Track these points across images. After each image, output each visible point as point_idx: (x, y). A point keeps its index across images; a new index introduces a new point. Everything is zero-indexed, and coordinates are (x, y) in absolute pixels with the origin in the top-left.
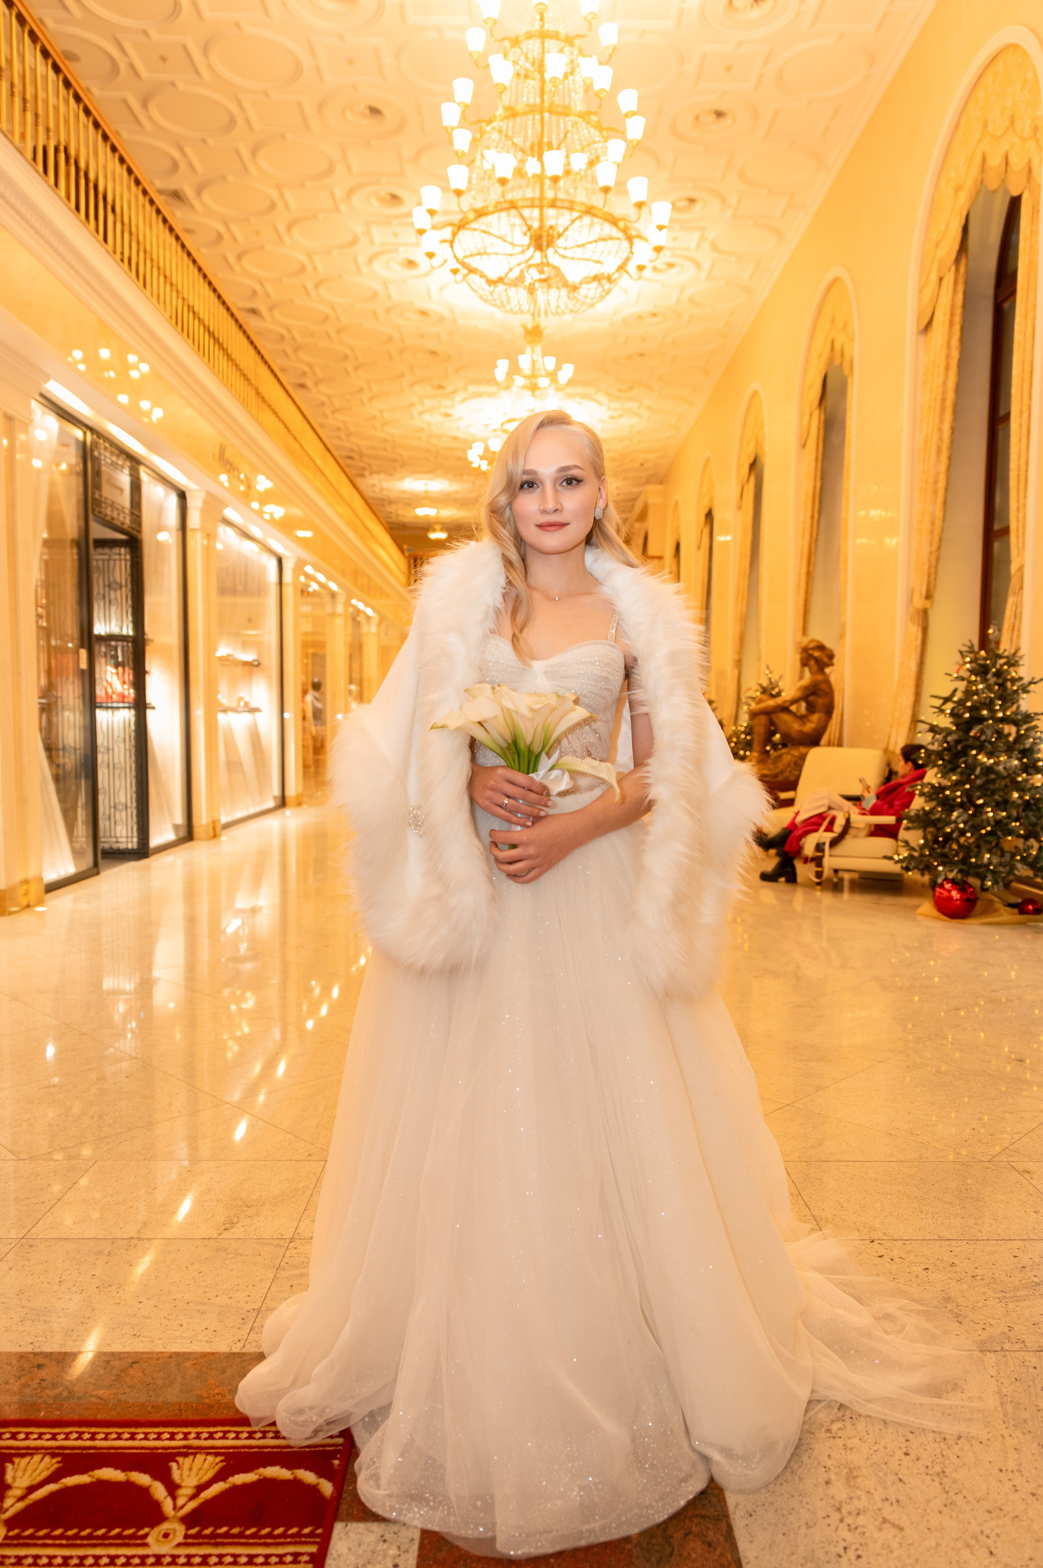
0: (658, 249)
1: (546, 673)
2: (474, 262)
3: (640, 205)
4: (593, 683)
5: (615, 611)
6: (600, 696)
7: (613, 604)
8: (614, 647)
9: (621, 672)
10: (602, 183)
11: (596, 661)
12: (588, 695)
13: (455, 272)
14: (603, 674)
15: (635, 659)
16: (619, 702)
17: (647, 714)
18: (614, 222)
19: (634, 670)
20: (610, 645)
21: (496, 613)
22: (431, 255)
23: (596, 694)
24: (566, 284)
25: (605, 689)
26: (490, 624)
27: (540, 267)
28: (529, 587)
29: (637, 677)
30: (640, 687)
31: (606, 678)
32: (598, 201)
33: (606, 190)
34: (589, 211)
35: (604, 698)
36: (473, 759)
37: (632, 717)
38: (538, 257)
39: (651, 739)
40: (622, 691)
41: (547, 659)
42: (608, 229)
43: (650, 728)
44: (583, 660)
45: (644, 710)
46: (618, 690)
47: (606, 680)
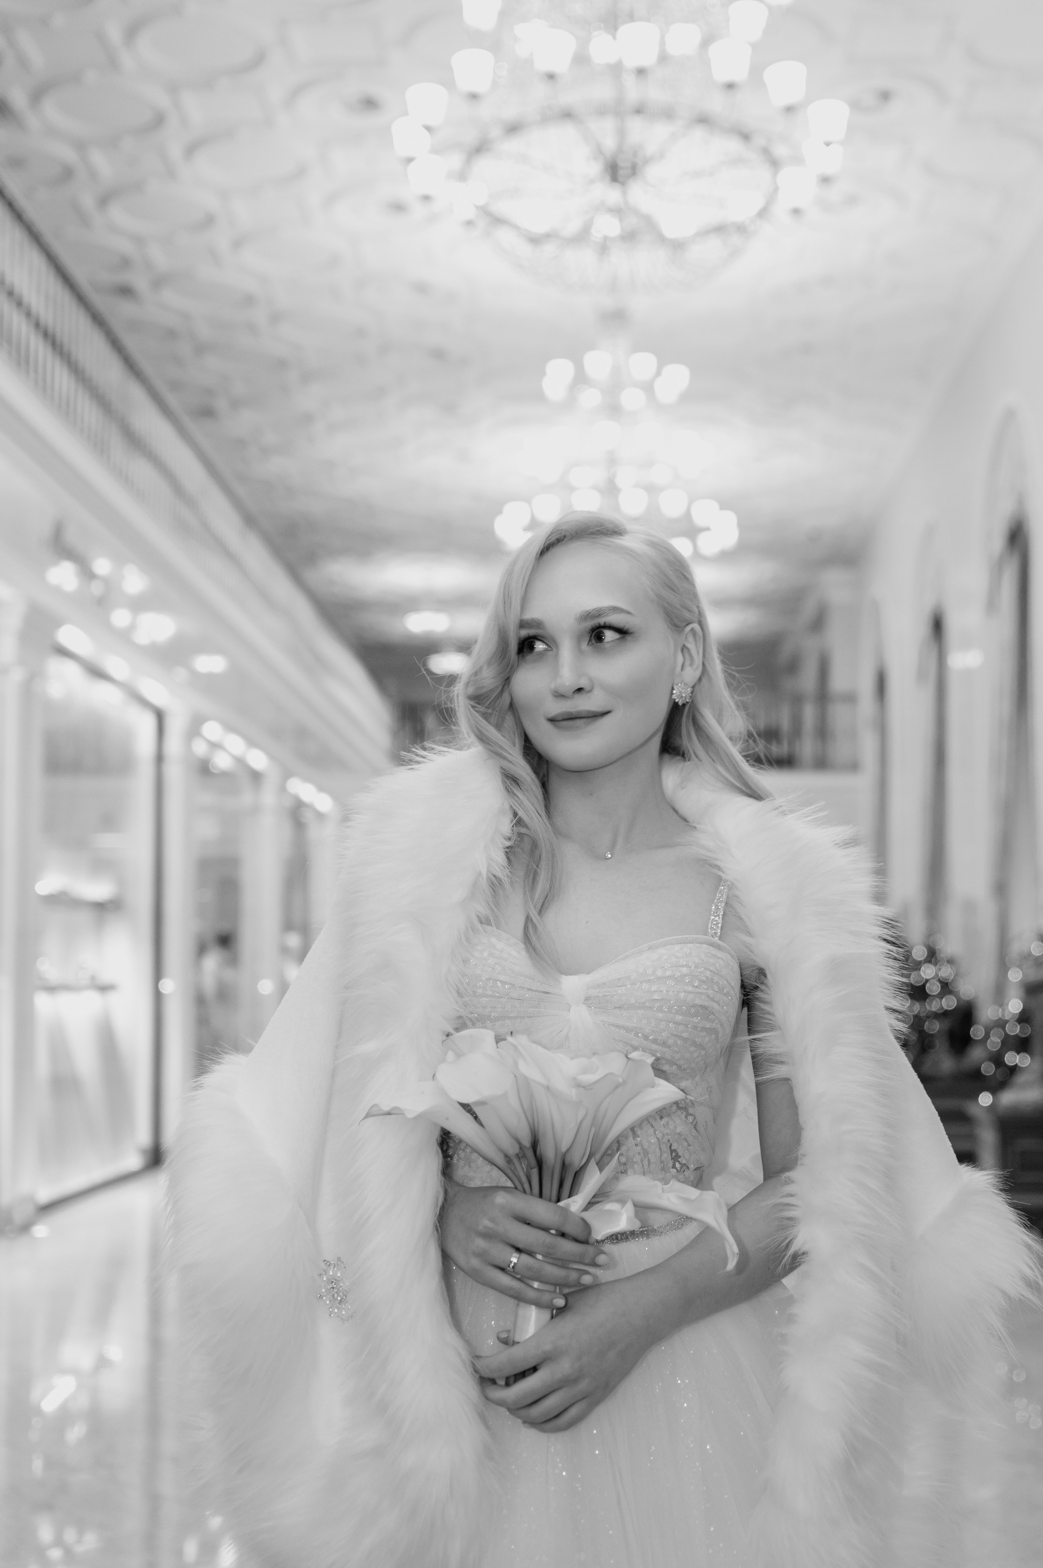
0: (825, 180)
1: (587, 999)
2: (502, 208)
3: (790, 110)
4: (679, 1018)
5: (720, 879)
6: (694, 1043)
7: (719, 868)
8: (719, 948)
9: (735, 995)
10: (722, 75)
11: (684, 976)
12: (671, 1041)
13: (469, 223)
14: (698, 1002)
15: (762, 972)
16: (730, 1053)
17: (787, 1080)
18: (746, 136)
19: (759, 994)
20: (712, 945)
21: (492, 886)
22: (427, 198)
23: (685, 1040)
24: (662, 239)
25: (704, 1029)
26: (481, 907)
27: (618, 211)
28: (557, 832)
29: (766, 1007)
30: (772, 1028)
31: (705, 1008)
32: (716, 104)
33: (730, 86)
34: (703, 120)
35: (701, 1046)
36: (447, 1170)
37: (758, 1085)
38: (612, 195)
39: (796, 1130)
40: (735, 1033)
41: (588, 973)
42: (734, 145)
43: (793, 1106)
44: (659, 973)
45: (780, 1071)
46: (729, 1030)
47: (705, 1011)
